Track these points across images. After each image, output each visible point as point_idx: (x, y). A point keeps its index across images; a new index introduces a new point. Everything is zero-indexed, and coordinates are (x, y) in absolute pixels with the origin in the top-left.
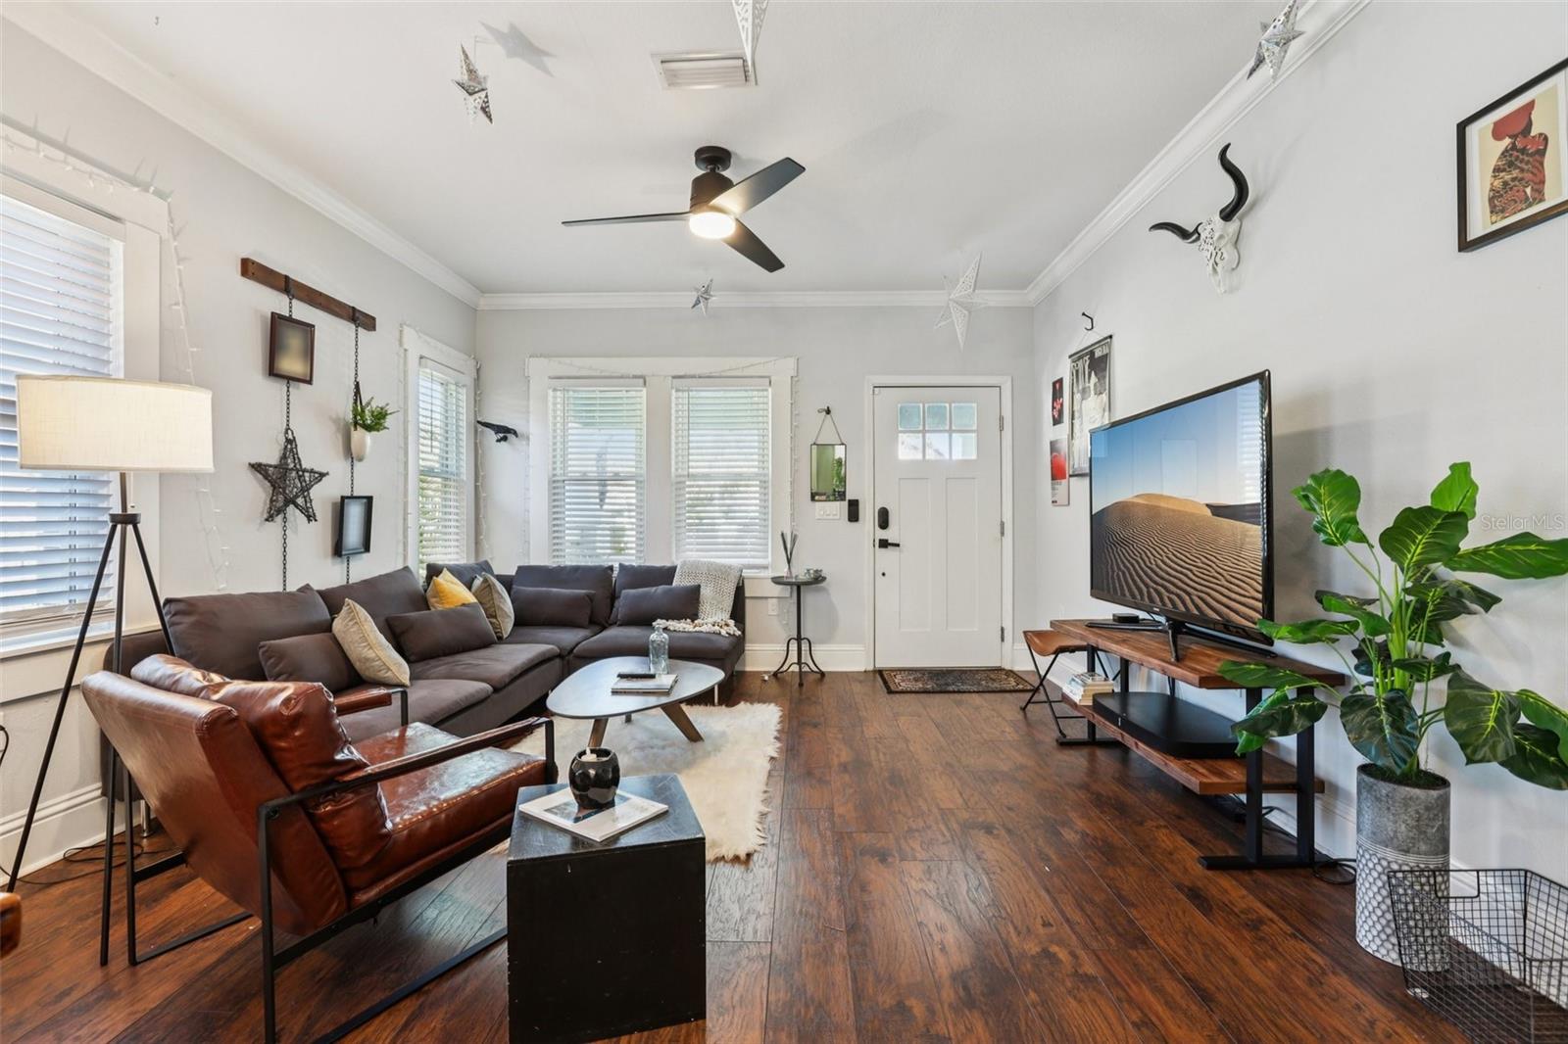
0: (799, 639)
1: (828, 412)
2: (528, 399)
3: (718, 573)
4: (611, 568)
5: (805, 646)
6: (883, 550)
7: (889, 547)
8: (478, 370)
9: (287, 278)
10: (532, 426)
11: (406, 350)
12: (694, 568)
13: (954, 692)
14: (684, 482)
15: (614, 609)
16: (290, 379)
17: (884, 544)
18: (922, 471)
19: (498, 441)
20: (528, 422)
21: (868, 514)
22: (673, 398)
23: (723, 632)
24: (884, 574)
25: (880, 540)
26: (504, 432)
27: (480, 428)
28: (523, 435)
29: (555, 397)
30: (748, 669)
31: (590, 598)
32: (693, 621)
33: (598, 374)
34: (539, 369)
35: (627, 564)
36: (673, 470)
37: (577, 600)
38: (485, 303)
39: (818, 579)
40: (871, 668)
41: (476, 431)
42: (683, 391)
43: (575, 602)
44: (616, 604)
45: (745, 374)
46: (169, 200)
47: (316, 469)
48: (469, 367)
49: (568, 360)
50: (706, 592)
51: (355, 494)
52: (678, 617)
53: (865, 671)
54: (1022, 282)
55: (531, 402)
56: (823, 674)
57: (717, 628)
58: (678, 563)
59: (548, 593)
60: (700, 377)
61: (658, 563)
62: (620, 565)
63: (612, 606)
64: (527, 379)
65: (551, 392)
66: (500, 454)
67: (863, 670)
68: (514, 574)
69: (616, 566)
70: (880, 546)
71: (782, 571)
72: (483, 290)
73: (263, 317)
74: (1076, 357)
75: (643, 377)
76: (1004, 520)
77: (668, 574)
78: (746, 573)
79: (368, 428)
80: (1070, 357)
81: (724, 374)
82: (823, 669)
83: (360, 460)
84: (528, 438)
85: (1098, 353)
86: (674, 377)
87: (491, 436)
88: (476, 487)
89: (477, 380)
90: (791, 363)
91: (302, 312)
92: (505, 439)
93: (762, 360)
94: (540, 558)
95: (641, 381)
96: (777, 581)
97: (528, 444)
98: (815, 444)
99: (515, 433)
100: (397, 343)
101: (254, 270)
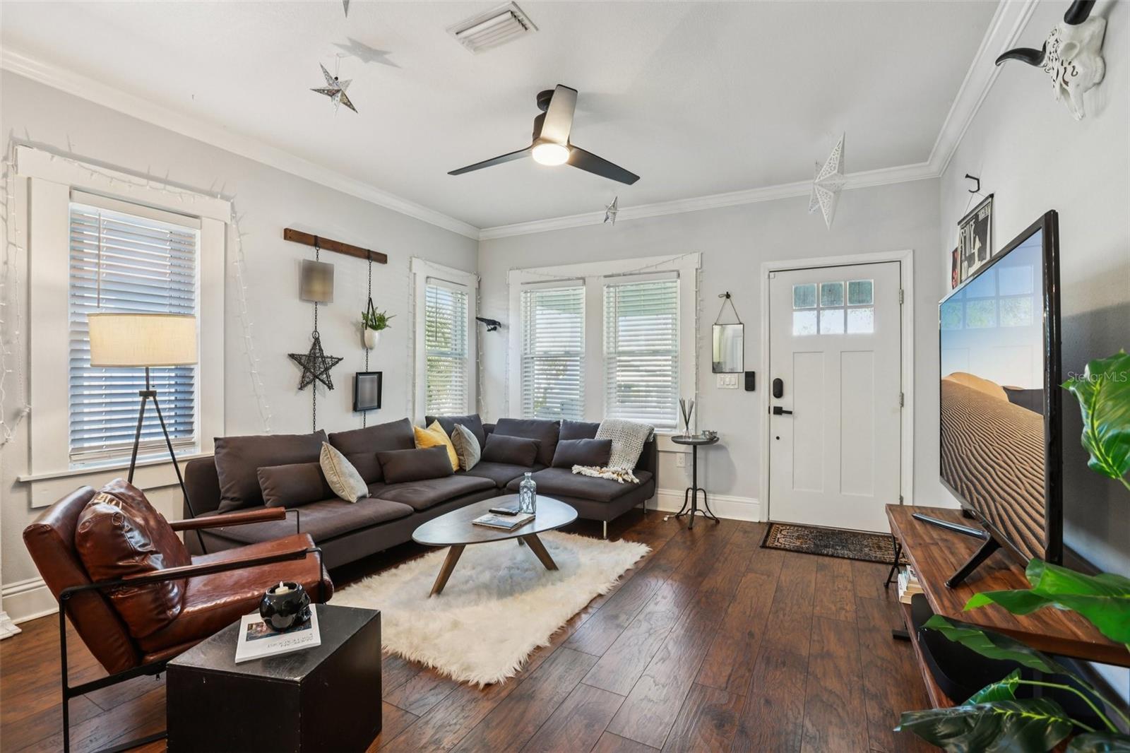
0: (695, 489)
1: (728, 296)
2: (508, 300)
3: (630, 431)
4: (558, 423)
5: (700, 495)
6: (778, 417)
7: (783, 414)
8: (479, 282)
9: (316, 237)
10: (511, 318)
11: (415, 274)
12: (612, 427)
13: (827, 555)
14: (615, 358)
16: (317, 302)
17: (778, 411)
18: (817, 344)
19: (489, 330)
20: (508, 315)
21: (764, 385)
22: (605, 293)
23: (620, 480)
24: (778, 438)
25: (775, 408)
26: (494, 325)
27: (479, 322)
28: (504, 326)
29: (525, 298)
30: (660, 509)
31: (537, 445)
32: (602, 468)
33: (552, 278)
34: (515, 277)
35: (569, 420)
36: (605, 348)
37: (527, 445)
38: (482, 235)
39: (712, 440)
40: (765, 520)
41: (477, 324)
42: (612, 287)
43: (525, 447)
44: (555, 450)
45: (659, 269)
46: (232, 201)
47: (334, 356)
48: (471, 281)
49: (533, 270)
50: (617, 446)
51: (369, 371)
52: (591, 464)
53: (759, 522)
54: (921, 154)
55: (510, 303)
56: (717, 521)
57: (615, 476)
58: (602, 421)
59: (510, 438)
60: (624, 275)
61: (589, 421)
62: (564, 420)
63: (552, 452)
64: (508, 285)
65: (523, 295)
66: (492, 338)
67: (757, 520)
68: (496, 423)
69: (562, 421)
70: (774, 413)
71: (681, 431)
72: (479, 227)
73: (300, 263)
74: (964, 222)
75: (583, 279)
76: (904, 391)
77: (591, 430)
78: (656, 431)
79: (375, 328)
80: (959, 223)
81: (642, 271)
82: (717, 516)
83: (371, 349)
84: (508, 328)
85: (981, 217)
86: (605, 277)
87: (485, 327)
88: (477, 363)
89: (479, 289)
90: (696, 257)
92: (495, 329)
93: (674, 256)
94: (514, 413)
95: (581, 281)
96: (676, 440)
97: (508, 332)
98: (716, 324)
99: (499, 324)
100: (408, 270)
101: (291, 235)
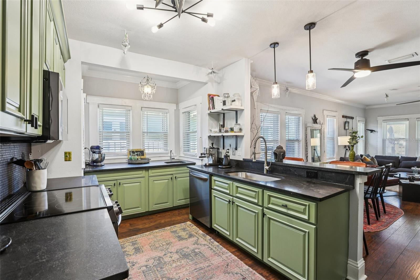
4: (399, 157)
8: (366, 120)
9: (347, 116)
10: (379, 130)
15: (400, 165)
16: (346, 129)
19: (371, 132)
20: (377, 129)
22: (416, 123)
26: (372, 131)
27: (366, 130)
29: (384, 124)
31: (394, 162)
34: (380, 119)
35: (403, 156)
36: (416, 137)
38: (367, 108)
41: (365, 131)
44: (400, 164)
48: (364, 119)
49: (387, 117)
55: (378, 125)
58: (418, 157)
61: (412, 156)
62: (401, 156)
63: (399, 164)
64: (377, 121)
65: (383, 123)
66: (370, 135)
68: (375, 156)
69: (400, 156)
72: (367, 106)
73: (344, 122)
77: (415, 159)
84: (377, 132)
86: (417, 118)
87: (369, 132)
88: (365, 141)
89: (366, 122)
91: (348, 120)
92: (372, 132)
94: (380, 154)
95: (407, 120)
99: (375, 131)
100: (356, 119)
101: (343, 117)
